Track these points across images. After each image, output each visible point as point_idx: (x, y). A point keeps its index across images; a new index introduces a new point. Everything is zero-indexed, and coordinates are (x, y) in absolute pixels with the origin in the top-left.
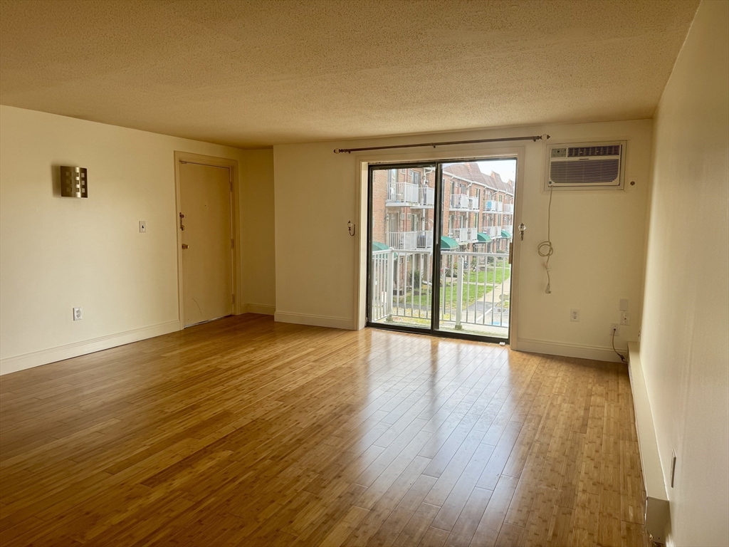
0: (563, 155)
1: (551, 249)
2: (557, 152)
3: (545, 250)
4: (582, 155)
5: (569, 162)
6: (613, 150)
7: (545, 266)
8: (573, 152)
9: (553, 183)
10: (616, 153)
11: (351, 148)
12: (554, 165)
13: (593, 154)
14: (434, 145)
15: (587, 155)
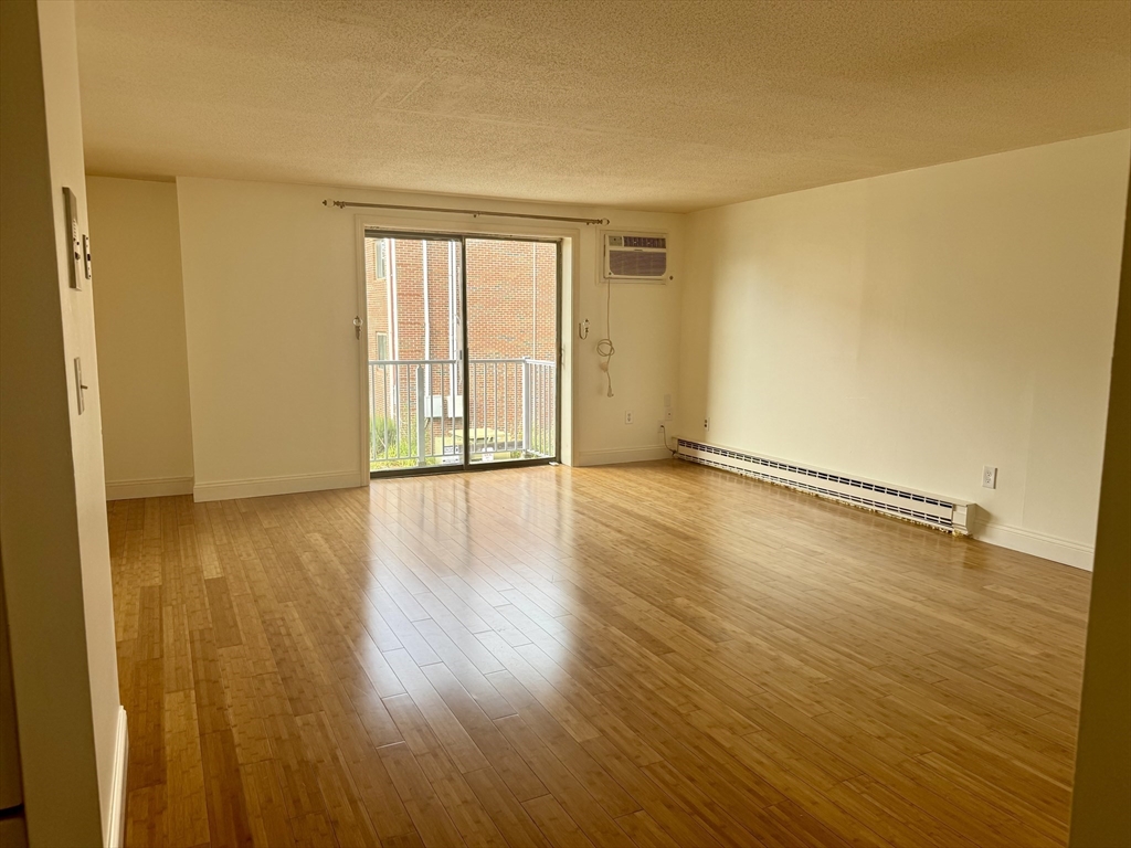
0: (620, 244)
1: (612, 348)
2: (614, 241)
3: (606, 349)
4: (635, 245)
5: (626, 253)
6: (660, 242)
7: (604, 368)
8: (629, 241)
9: (613, 275)
10: (664, 247)
11: (345, 200)
12: (613, 254)
13: (645, 246)
14: (476, 213)
15: (640, 246)
